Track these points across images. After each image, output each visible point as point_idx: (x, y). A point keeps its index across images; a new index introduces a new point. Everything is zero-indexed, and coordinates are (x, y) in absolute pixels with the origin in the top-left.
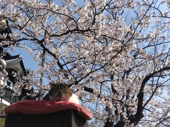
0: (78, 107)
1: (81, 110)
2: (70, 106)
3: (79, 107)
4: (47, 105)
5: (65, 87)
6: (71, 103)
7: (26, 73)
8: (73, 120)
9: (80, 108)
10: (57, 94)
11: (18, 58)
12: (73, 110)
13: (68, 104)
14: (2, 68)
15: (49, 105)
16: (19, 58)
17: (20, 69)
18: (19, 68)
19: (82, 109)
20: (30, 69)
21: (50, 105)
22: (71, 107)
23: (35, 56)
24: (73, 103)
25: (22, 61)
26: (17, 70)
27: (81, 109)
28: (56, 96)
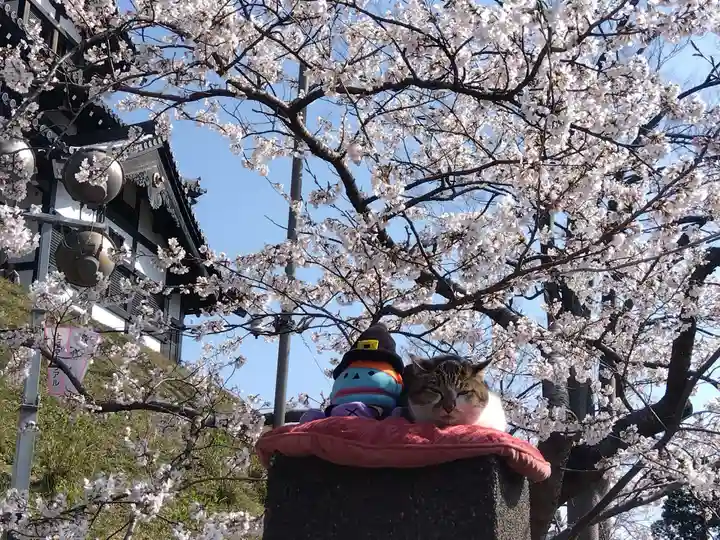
0: (511, 444)
1: (521, 456)
2: (485, 444)
3: (514, 446)
4: (414, 442)
5: (463, 373)
6: (490, 432)
7: (184, 197)
8: (497, 489)
9: (517, 450)
10: (437, 401)
11: (151, 136)
12: (497, 456)
13: (482, 439)
14: (105, 190)
15: (421, 440)
16: (154, 134)
17: (160, 179)
18: (157, 174)
19: (525, 452)
20: (200, 179)
21: (424, 443)
22: (493, 447)
23: (249, 154)
24: (494, 435)
25: (166, 144)
26: (148, 184)
27: (520, 451)
28: (436, 406)
